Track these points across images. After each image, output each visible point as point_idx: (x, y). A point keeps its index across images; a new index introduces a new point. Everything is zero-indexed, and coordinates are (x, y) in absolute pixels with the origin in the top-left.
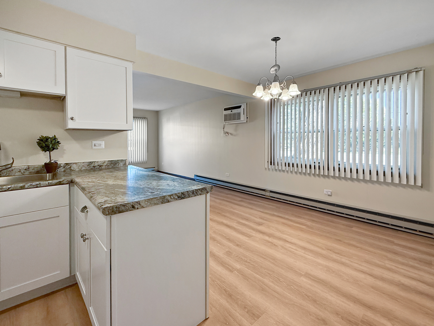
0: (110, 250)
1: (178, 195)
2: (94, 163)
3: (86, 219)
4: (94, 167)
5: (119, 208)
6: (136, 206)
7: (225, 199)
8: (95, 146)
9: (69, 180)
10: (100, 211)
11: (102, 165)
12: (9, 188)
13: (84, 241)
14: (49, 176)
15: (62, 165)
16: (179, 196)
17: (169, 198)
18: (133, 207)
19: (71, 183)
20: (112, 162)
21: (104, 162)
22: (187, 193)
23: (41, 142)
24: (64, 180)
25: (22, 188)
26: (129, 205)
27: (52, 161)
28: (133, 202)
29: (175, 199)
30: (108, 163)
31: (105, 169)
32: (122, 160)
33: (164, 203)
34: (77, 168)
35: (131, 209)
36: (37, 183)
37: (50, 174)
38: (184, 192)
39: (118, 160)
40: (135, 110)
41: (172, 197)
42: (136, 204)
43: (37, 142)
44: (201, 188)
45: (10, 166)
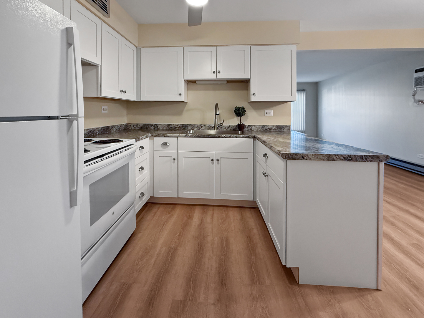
0: (286, 184)
1: (344, 156)
2: (266, 127)
3: (266, 161)
4: (266, 129)
5: (292, 156)
6: (305, 158)
7: (415, 186)
8: (266, 114)
9: (253, 136)
10: (280, 156)
11: (271, 129)
12: (225, 136)
13: (265, 177)
14: (240, 132)
15: (246, 126)
16: (345, 158)
17: (335, 157)
18: (303, 158)
19: (254, 138)
20: (279, 127)
21: (273, 127)
22: (354, 156)
23: (236, 110)
24: (250, 135)
25: (230, 137)
26: (300, 155)
27: (242, 123)
28: (302, 154)
29: (341, 159)
30: (276, 127)
31: (274, 132)
32: (286, 126)
33: (329, 160)
34: (255, 129)
35: (301, 159)
36: (237, 135)
37: (241, 131)
38: (350, 155)
39: (283, 126)
40: (298, 84)
41: (338, 157)
42: (305, 156)
43: (234, 111)
44: (372, 155)
45: (222, 124)
